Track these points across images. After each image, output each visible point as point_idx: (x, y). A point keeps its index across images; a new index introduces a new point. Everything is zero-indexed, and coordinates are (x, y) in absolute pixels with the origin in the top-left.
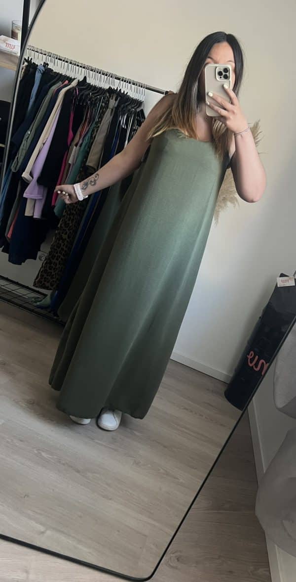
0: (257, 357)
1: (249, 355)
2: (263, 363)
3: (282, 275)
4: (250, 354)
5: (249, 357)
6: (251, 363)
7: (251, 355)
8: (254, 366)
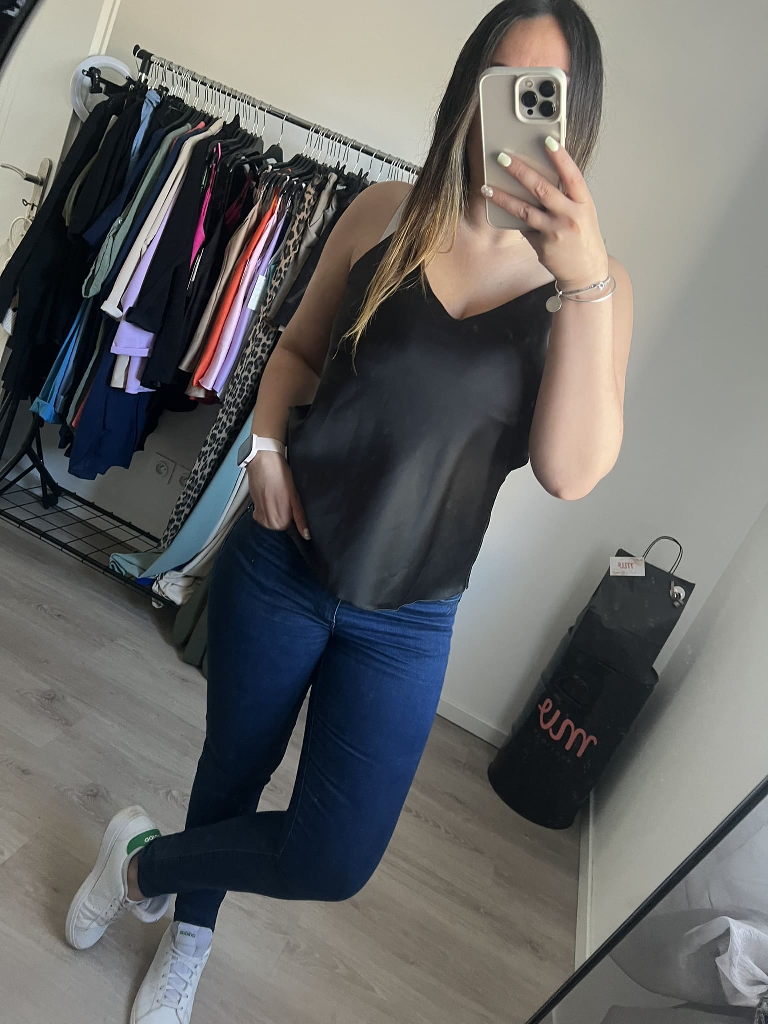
3: (621, 553)
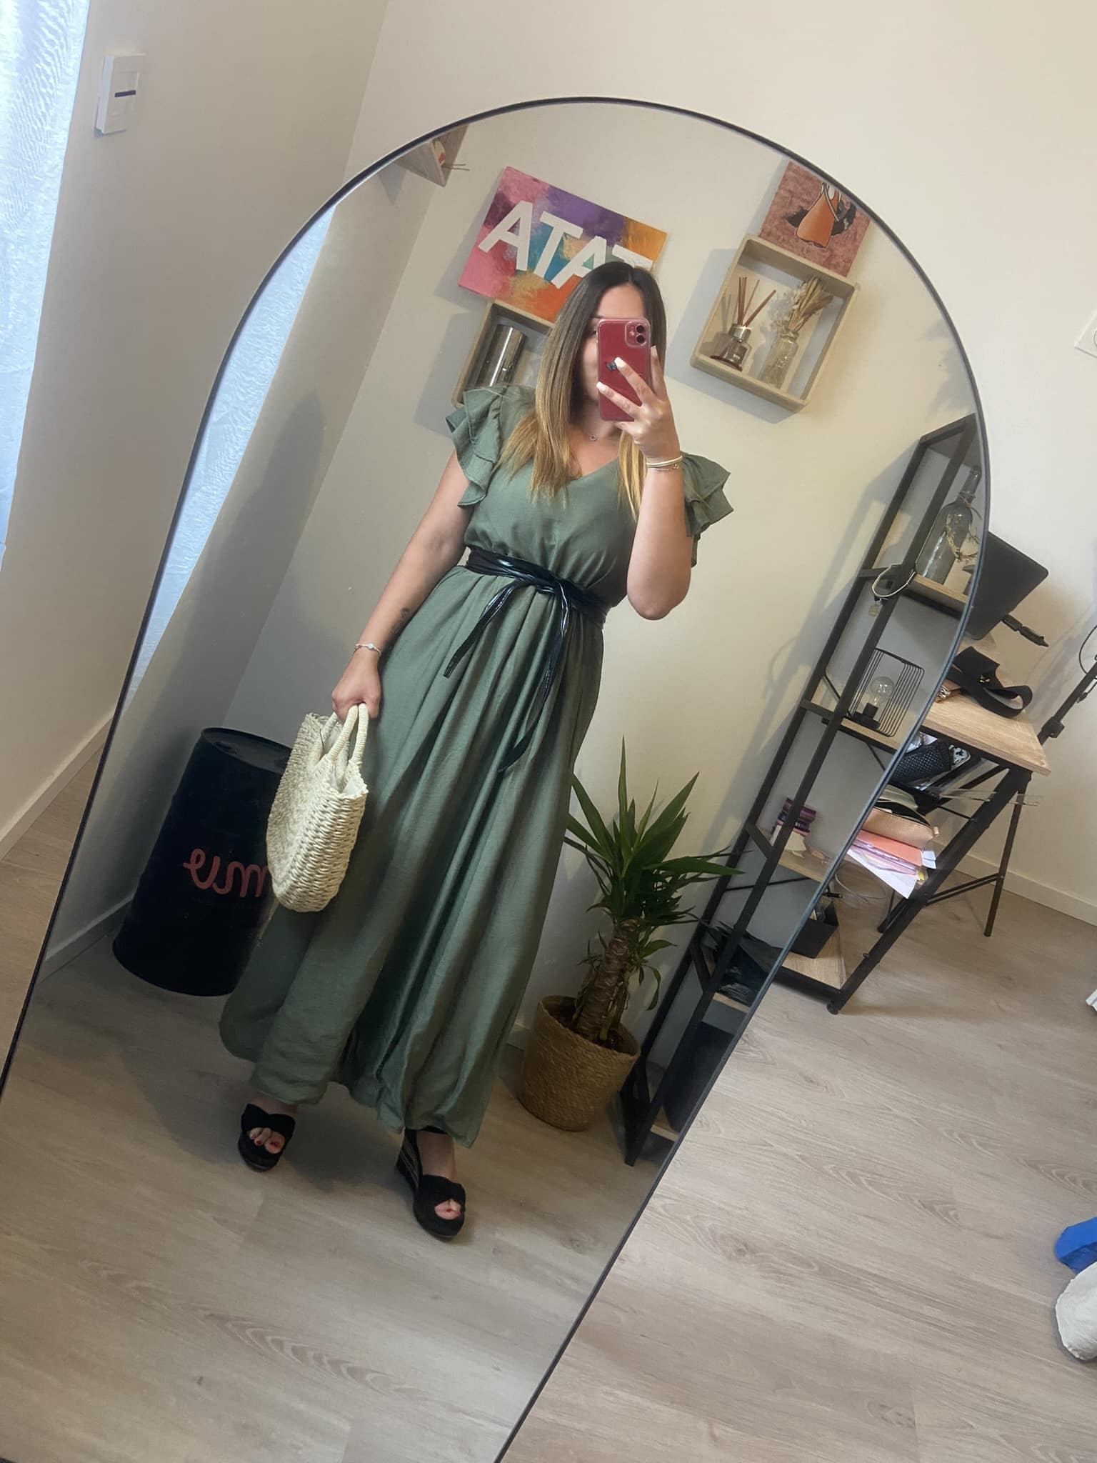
0: (217, 861)
1: (189, 862)
2: (237, 871)
4: (193, 859)
5: (193, 867)
6: (203, 879)
7: (197, 861)
8: (215, 886)
